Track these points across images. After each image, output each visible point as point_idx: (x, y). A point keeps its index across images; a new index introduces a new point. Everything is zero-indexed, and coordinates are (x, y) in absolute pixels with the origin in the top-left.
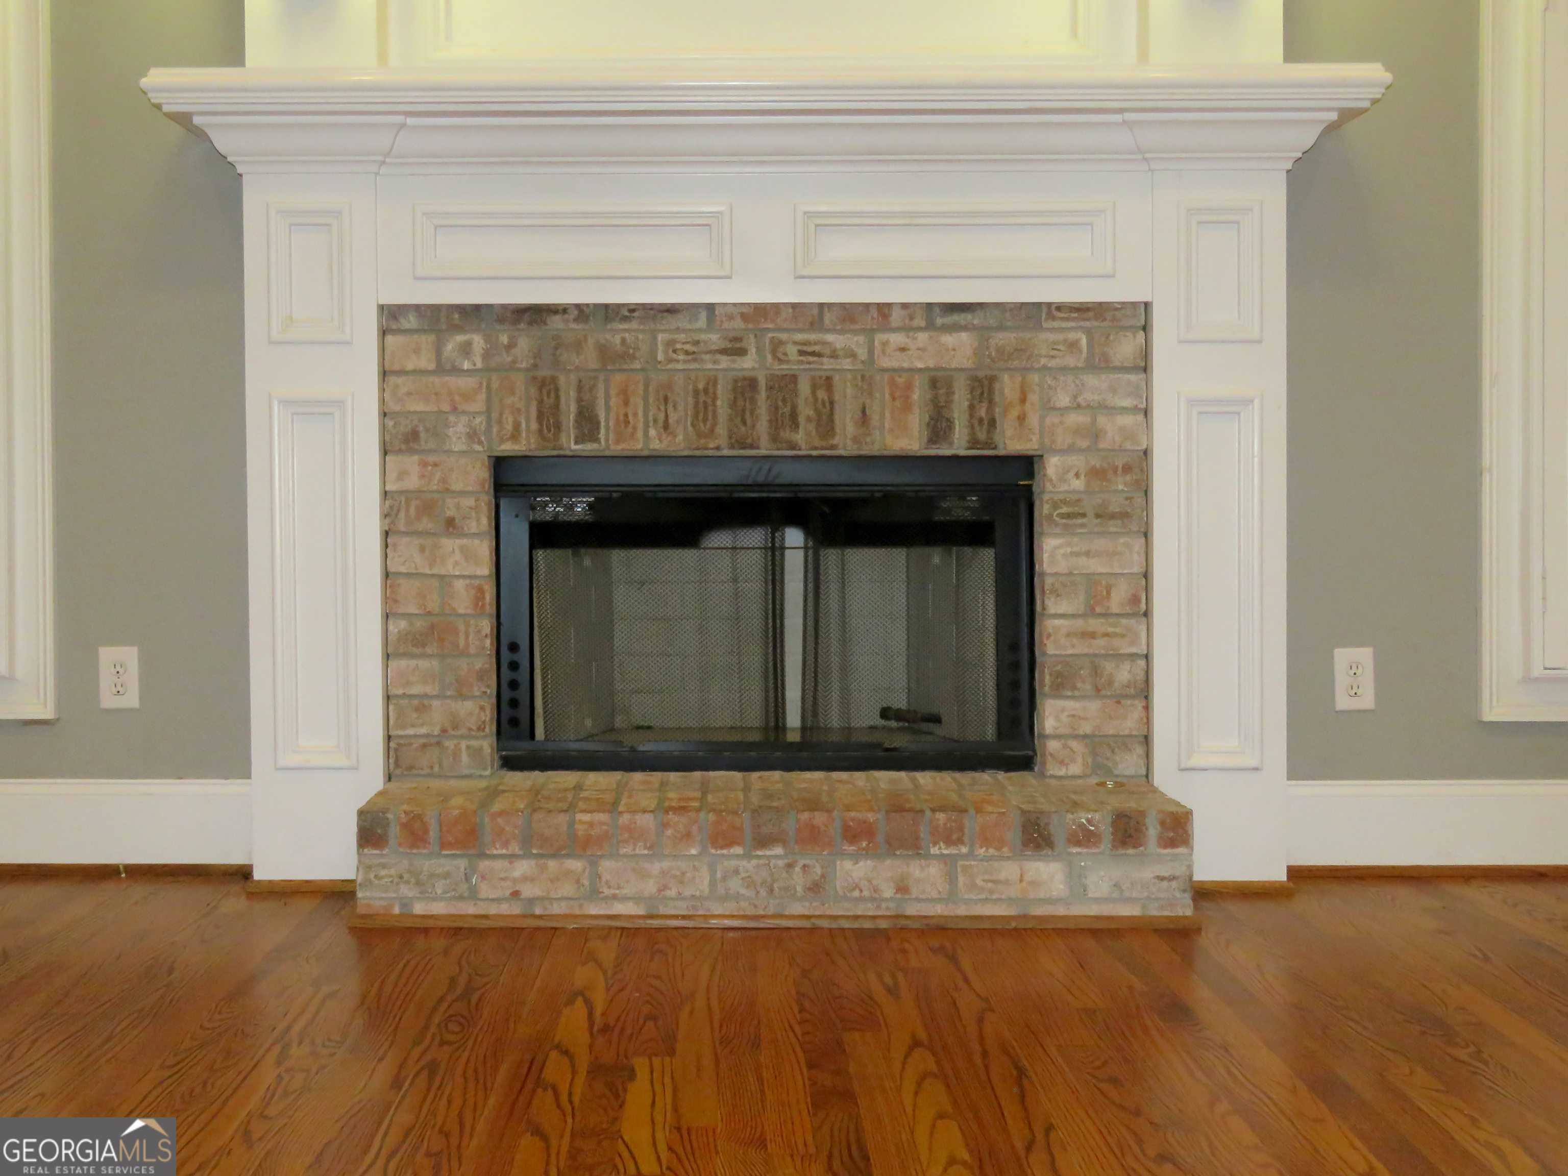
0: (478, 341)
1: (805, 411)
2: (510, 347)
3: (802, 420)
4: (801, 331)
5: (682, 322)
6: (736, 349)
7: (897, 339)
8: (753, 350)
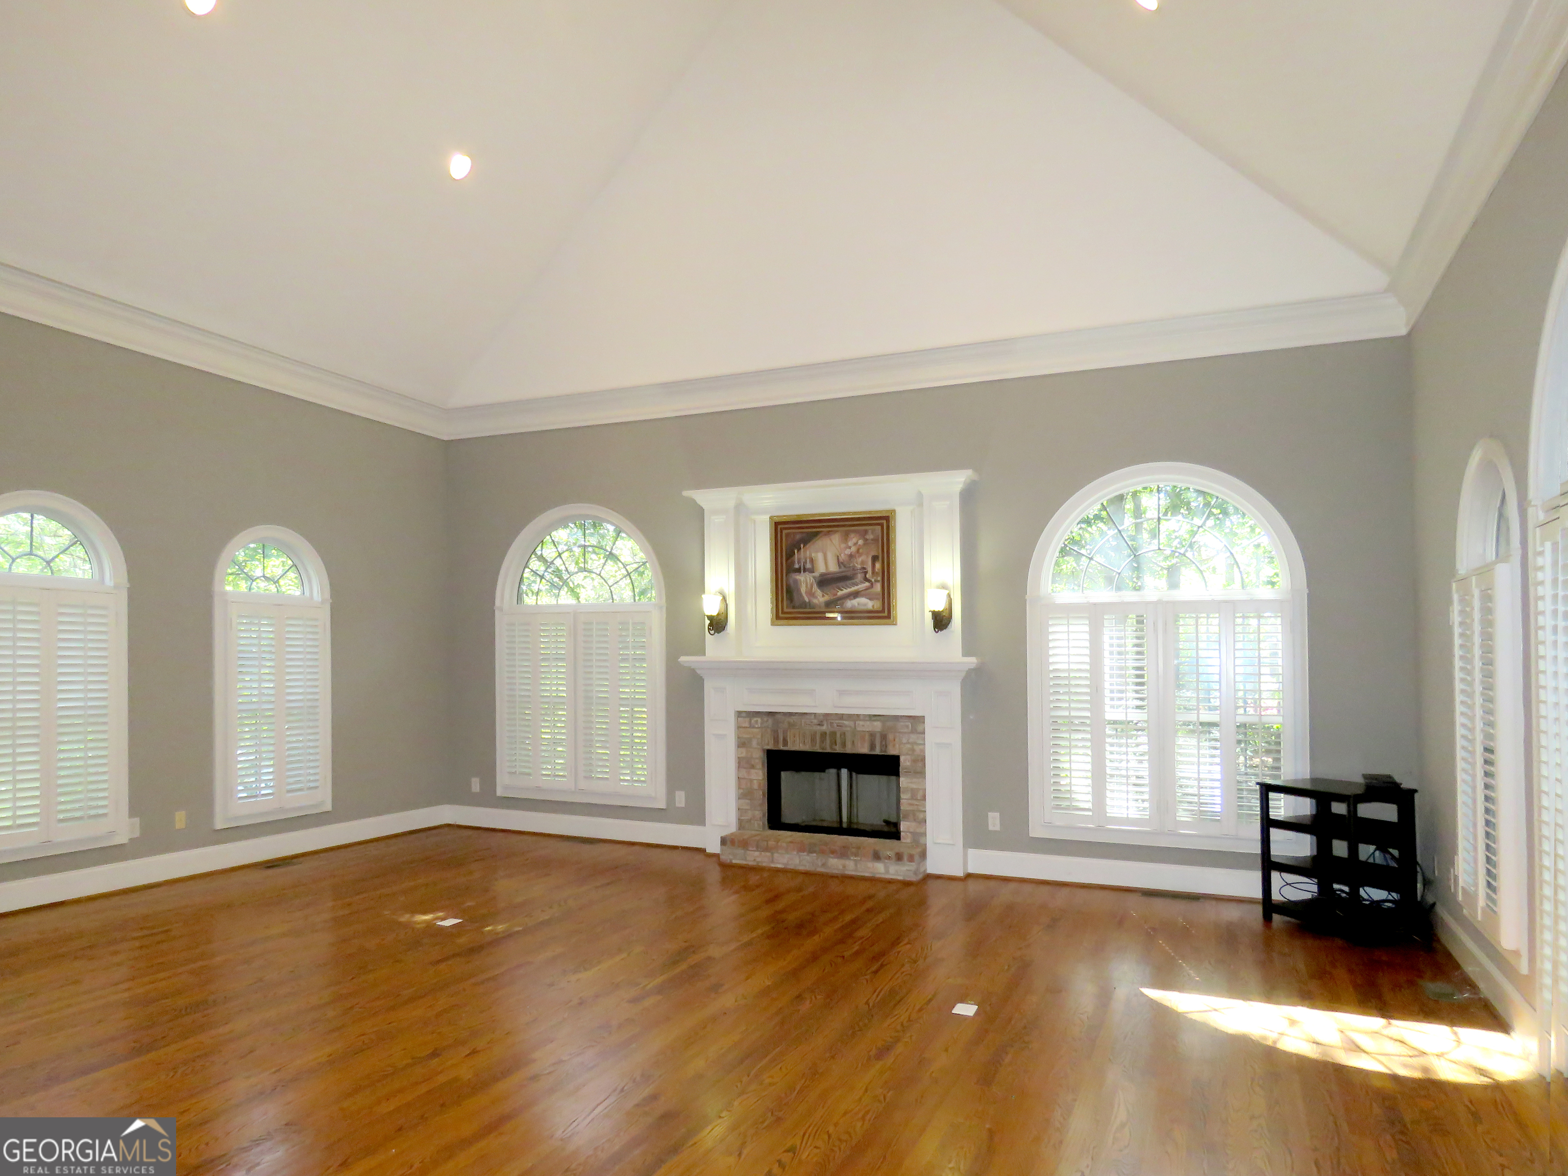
0: (759, 720)
1: (838, 741)
2: (767, 721)
3: (838, 744)
4: (838, 720)
5: (808, 717)
6: (820, 724)
7: (861, 723)
8: (825, 725)
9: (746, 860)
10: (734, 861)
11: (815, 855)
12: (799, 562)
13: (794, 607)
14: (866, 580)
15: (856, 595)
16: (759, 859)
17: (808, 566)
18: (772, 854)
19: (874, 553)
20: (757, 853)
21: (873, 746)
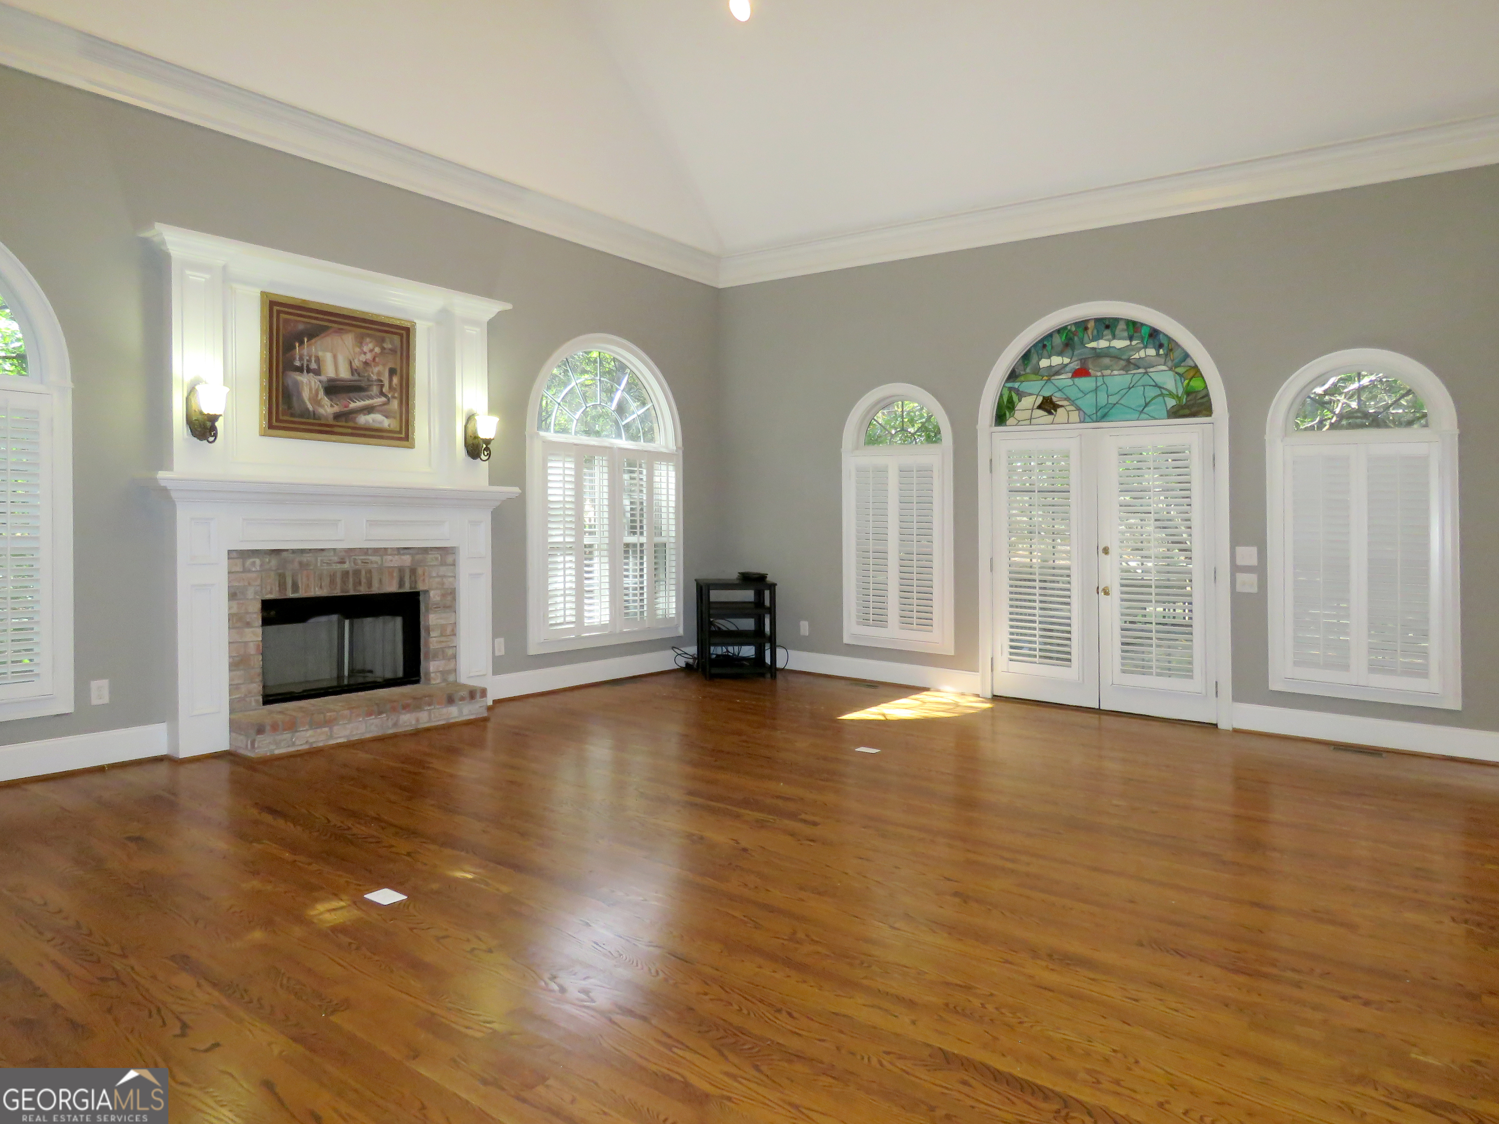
0: (258, 561)
1: (363, 580)
2: (269, 562)
3: (362, 583)
4: (362, 555)
5: (324, 553)
6: (342, 562)
7: (390, 557)
8: (348, 562)
9: (294, 744)
10: (277, 752)
11: (385, 715)
12: (301, 359)
13: (292, 415)
14: (382, 394)
15: (369, 410)
16: (311, 740)
17: (313, 366)
18: (331, 729)
19: (390, 365)
20: (310, 733)
21: (401, 583)
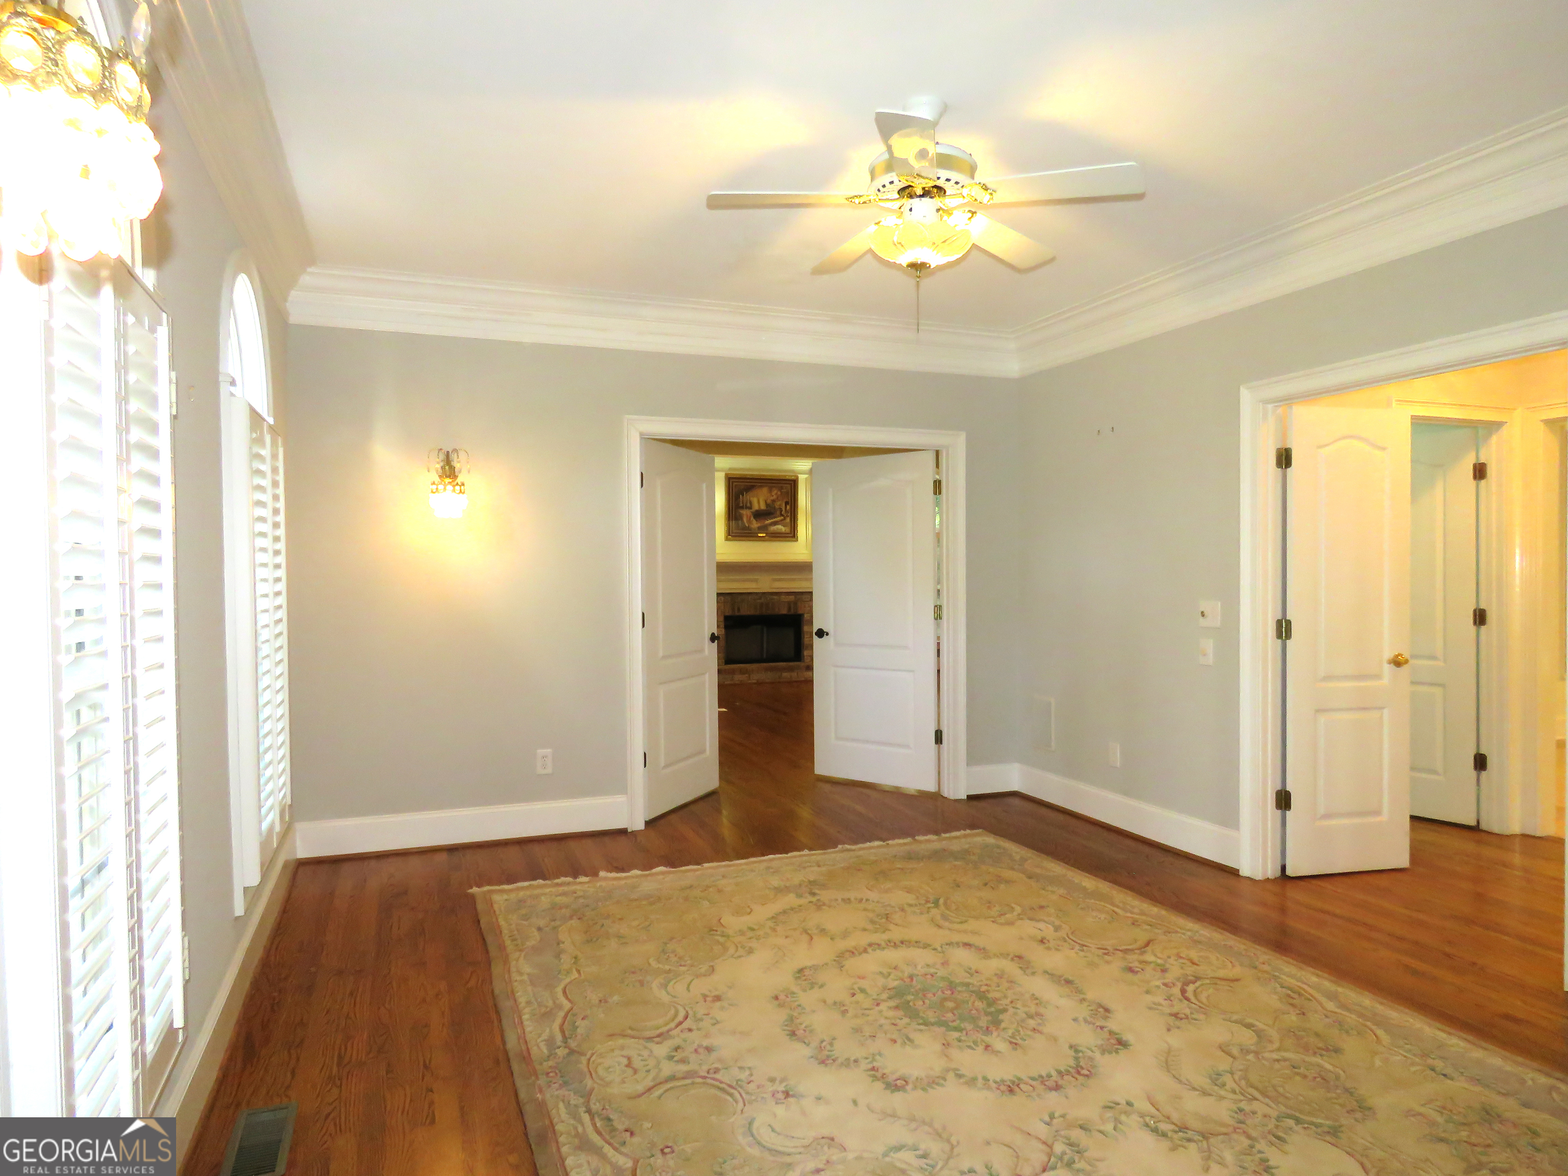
1: (771, 608)
4: (769, 596)
5: (753, 594)
6: (760, 599)
8: (763, 599)
12: (743, 502)
13: (739, 530)
14: (782, 515)
15: (775, 523)
17: (748, 505)
19: (785, 500)
21: (789, 609)
